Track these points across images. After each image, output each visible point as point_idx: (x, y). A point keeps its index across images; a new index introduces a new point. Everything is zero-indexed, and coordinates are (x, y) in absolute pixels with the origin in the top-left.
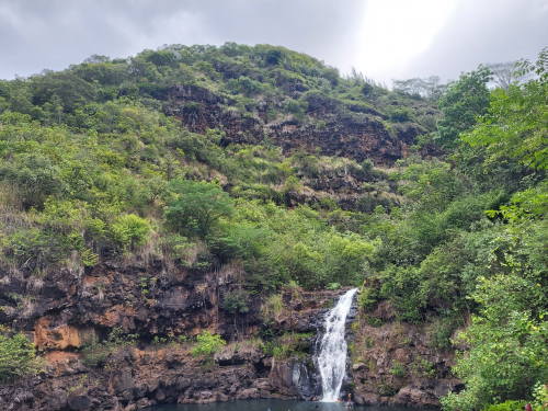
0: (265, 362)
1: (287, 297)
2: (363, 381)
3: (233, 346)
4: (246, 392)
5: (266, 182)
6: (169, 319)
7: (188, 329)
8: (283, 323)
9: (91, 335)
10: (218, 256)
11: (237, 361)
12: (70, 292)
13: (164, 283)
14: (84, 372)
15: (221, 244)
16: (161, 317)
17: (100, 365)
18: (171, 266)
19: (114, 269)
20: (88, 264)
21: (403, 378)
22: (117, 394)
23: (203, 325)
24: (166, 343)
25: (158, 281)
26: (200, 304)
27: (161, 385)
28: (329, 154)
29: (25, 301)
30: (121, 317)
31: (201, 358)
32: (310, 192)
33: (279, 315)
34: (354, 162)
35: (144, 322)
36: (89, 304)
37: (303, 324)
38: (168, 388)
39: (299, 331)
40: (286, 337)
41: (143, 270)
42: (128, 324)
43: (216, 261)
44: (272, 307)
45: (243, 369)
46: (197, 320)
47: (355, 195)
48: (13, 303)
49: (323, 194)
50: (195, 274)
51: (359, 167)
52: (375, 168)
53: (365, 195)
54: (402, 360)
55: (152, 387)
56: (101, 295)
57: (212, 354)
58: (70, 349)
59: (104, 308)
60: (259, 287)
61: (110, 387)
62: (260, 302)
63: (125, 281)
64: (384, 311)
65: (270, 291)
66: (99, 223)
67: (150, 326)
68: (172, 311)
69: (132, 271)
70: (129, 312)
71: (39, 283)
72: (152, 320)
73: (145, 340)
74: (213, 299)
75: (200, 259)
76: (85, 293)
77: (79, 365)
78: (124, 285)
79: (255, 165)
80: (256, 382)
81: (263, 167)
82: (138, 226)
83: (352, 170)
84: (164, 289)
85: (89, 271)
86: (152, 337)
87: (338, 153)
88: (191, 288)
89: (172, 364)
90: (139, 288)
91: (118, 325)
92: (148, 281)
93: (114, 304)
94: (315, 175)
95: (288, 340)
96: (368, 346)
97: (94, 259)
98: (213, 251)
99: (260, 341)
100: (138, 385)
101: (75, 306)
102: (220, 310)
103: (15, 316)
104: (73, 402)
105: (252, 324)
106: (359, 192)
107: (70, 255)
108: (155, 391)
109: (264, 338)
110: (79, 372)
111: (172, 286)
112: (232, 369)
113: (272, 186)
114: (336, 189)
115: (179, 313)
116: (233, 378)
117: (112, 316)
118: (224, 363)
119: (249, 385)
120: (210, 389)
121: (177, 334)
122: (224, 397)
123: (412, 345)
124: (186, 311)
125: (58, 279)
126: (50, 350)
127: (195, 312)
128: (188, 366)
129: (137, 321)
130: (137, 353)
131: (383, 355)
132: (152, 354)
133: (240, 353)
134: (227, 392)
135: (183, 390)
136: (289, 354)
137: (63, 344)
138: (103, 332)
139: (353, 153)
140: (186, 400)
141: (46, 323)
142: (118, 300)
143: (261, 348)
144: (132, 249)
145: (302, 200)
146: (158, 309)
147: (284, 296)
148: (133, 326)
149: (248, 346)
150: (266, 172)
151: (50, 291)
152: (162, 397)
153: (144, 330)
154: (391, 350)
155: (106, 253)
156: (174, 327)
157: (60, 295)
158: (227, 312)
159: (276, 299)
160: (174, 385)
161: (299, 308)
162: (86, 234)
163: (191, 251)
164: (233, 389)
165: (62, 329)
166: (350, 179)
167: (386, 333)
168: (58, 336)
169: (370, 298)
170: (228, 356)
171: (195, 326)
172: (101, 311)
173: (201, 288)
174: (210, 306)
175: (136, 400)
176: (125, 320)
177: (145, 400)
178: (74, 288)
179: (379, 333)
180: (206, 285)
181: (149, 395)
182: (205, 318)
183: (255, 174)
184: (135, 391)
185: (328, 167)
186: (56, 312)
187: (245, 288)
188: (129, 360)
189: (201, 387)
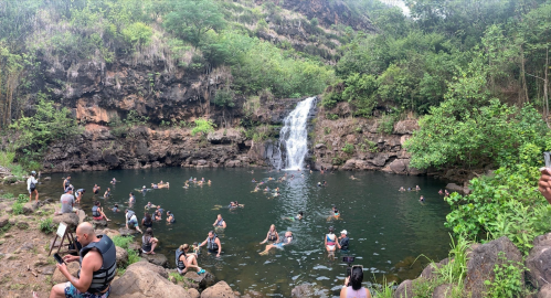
0: (246, 143)
1: (264, 99)
2: (322, 155)
3: (222, 130)
4: (232, 162)
5: (242, 22)
6: (171, 108)
7: (187, 117)
8: (260, 117)
9: (115, 114)
10: (209, 60)
11: (225, 141)
12: (96, 80)
13: (167, 79)
14: (112, 139)
15: (213, 49)
16: (165, 106)
17: (123, 136)
18: (171, 66)
19: (127, 66)
20: (108, 60)
21: (351, 153)
22: (137, 156)
23: (198, 115)
24: (170, 125)
25: (162, 77)
26: (195, 98)
27: (169, 154)
28: (289, 8)
29: (67, 86)
30: (136, 103)
31: (198, 137)
32: (274, 35)
33: (257, 111)
34: (304, 18)
35: (153, 109)
36: (110, 91)
37: (275, 119)
38: (173, 156)
39: (272, 123)
40: (262, 127)
41: (150, 68)
42: (141, 110)
43: (207, 64)
44: (252, 104)
45: (230, 147)
46: (193, 111)
47: (304, 43)
48: (59, 87)
49: (282, 38)
50: (191, 74)
51: (308, 22)
52: (319, 26)
53: (310, 44)
54: (352, 141)
55: (162, 155)
56: (119, 86)
57: (206, 135)
58: (102, 123)
59: (123, 96)
60: (243, 89)
61: (132, 152)
62: (243, 101)
63: (137, 76)
64: (340, 110)
65: (252, 93)
66: (113, 28)
67: (158, 113)
68: (174, 102)
69: (142, 68)
70: (141, 100)
71: (75, 74)
72: (159, 108)
73: (155, 123)
74: (206, 96)
75: (195, 60)
76: (108, 83)
77: (108, 134)
78: (136, 80)
79: (234, 8)
80: (239, 156)
81: (240, 9)
82: (144, 30)
83: (303, 23)
84: (167, 85)
85: (109, 67)
86: (160, 121)
87: (295, 8)
88: (188, 86)
89: (176, 140)
90: (148, 83)
91: (133, 108)
92: (154, 77)
93: (129, 94)
94: (278, 22)
95: (264, 129)
96: (327, 133)
97: (112, 57)
98: (206, 55)
99: (242, 129)
100: (152, 152)
101: (101, 92)
102: (212, 104)
103: (61, 96)
104: (106, 157)
105: (237, 116)
106: (307, 41)
107: (93, 53)
108: (164, 158)
109: (245, 127)
110: (109, 139)
111: (173, 82)
112: (221, 147)
113: (247, 25)
114: (292, 36)
115: (180, 104)
116: (223, 153)
117: (129, 103)
118: (215, 142)
119: (234, 158)
120: (205, 159)
121: (178, 120)
122: (215, 165)
123: (361, 132)
124: (185, 103)
125: (87, 71)
126: (88, 122)
127: (193, 105)
128: (188, 143)
129: (148, 108)
130: (150, 131)
131: (338, 138)
132: (160, 133)
133: (228, 136)
134: (217, 161)
135: (185, 159)
136: (263, 139)
137: (98, 119)
138: (123, 113)
139: (305, 11)
140: (187, 165)
141: (84, 103)
142: (132, 90)
143: (244, 133)
144: (141, 50)
145: (269, 39)
146: (163, 100)
147: (262, 98)
148: (145, 111)
149: (233, 132)
150: (242, 14)
151: (82, 80)
152: (169, 162)
153: (153, 115)
154: (344, 136)
155: (120, 53)
156: (176, 115)
157: (91, 82)
158: (217, 106)
159: (255, 99)
160: (178, 155)
161: (272, 108)
162: (104, 37)
163: (188, 55)
164: (222, 160)
165: (95, 108)
166: (302, 30)
167: (341, 124)
168: (93, 113)
169: (332, 99)
170: (218, 138)
171: (192, 115)
172: (120, 98)
173: (196, 85)
174: (203, 101)
175: (151, 162)
176: (139, 106)
177: (158, 163)
178: (99, 78)
179: (336, 124)
180: (200, 84)
181: (161, 160)
182: (199, 110)
183: (235, 14)
184: (150, 156)
185: (288, 18)
186: (89, 95)
187: (232, 88)
188: (144, 135)
189: (198, 157)
